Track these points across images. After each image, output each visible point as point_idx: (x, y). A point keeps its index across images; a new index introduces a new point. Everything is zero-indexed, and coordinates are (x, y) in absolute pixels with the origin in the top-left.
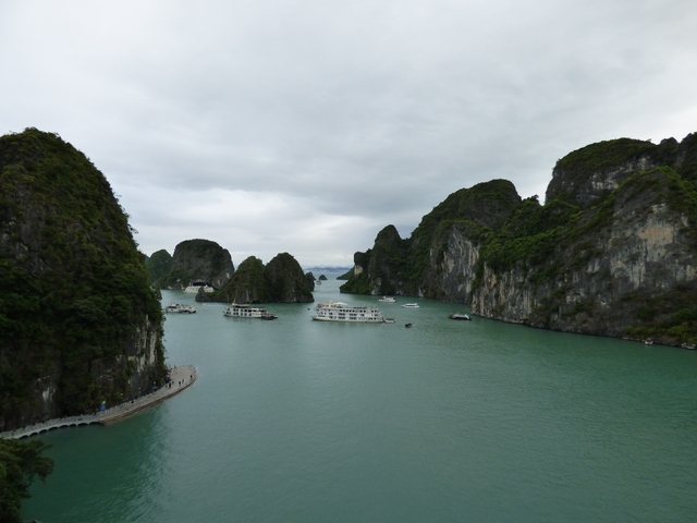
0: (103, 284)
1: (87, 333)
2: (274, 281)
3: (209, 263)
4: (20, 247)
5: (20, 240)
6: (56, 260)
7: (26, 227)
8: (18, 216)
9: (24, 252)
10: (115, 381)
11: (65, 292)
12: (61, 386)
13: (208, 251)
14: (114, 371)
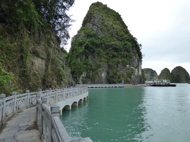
0: (121, 39)
1: (116, 54)
2: (175, 76)
3: (150, 75)
4: (95, 27)
5: (95, 25)
6: (105, 30)
7: (96, 20)
8: (94, 17)
9: (96, 28)
10: (127, 74)
11: (108, 40)
12: (108, 73)
13: (149, 71)
14: (126, 70)
